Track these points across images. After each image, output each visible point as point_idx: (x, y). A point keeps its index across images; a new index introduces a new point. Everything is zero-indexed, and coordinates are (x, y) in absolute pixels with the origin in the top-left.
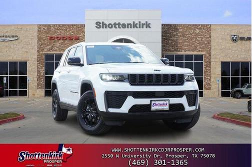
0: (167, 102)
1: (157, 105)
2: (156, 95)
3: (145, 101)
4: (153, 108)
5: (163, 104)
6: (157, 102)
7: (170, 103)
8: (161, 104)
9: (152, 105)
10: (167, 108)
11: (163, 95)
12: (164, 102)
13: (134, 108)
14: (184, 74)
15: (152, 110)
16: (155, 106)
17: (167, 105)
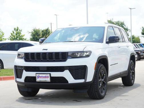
0: (48, 75)
1: (41, 77)
3: (32, 74)
4: (38, 80)
5: (45, 77)
6: (41, 75)
7: (51, 76)
8: (43, 77)
9: (37, 77)
10: (48, 80)
11: (46, 70)
12: (46, 75)
14: (68, 52)
15: (37, 81)
16: (39, 78)
17: (48, 77)
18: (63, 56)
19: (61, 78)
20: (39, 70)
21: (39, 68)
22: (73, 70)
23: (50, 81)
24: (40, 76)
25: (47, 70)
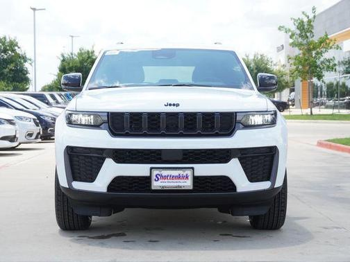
0: (189, 172)
1: (165, 177)
2: (164, 158)
3: (139, 170)
4: (156, 185)
5: (179, 177)
6: (165, 173)
7: (196, 174)
9: (154, 177)
10: (188, 184)
11: (180, 158)
12: (181, 172)
13: (118, 183)
14: (236, 113)
15: (153, 188)
16: (160, 181)
17: (187, 178)
18: (225, 123)
19: (219, 180)
20: (160, 159)
21: (160, 154)
22: (247, 159)
23: (191, 188)
24: (164, 175)
25: (184, 159)
